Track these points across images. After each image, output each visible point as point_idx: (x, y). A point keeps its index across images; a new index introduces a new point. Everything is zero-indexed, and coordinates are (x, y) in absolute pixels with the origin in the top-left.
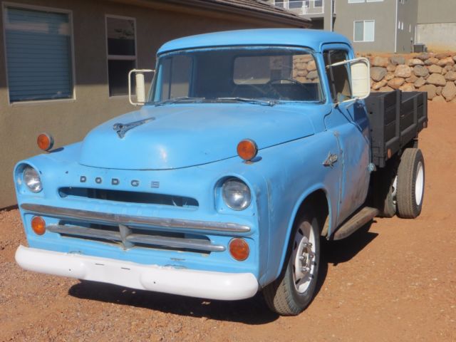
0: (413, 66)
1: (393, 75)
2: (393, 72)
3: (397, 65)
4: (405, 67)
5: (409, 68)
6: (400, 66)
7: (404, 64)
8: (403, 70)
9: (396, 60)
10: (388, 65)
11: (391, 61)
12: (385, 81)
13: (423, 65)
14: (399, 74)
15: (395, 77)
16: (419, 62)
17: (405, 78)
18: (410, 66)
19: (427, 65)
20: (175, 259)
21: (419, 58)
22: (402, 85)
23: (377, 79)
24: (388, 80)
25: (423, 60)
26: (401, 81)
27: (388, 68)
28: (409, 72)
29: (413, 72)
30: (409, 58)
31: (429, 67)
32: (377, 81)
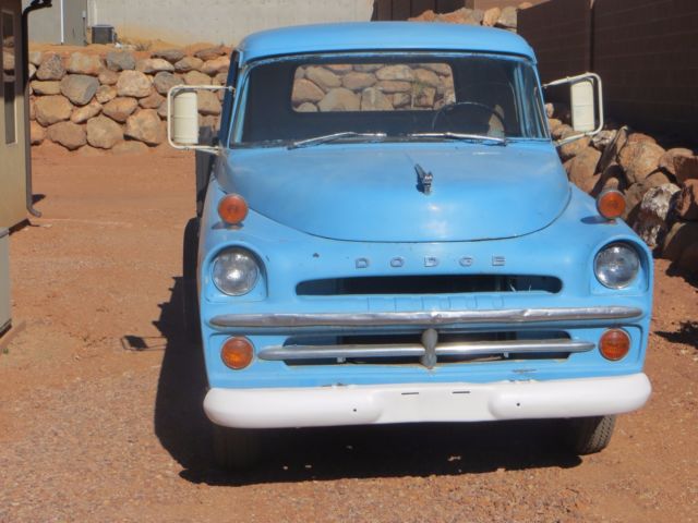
0: (153, 74)
1: (113, 93)
2: (112, 85)
3: (120, 70)
4: (137, 76)
5: (145, 77)
6: (126, 73)
7: (134, 69)
8: (133, 81)
9: (117, 62)
10: (101, 69)
11: (106, 64)
12: (97, 105)
13: (172, 72)
14: (127, 90)
15: (118, 96)
16: (166, 65)
17: (138, 98)
18: (146, 74)
19: (179, 71)
20: (521, 371)
21: (164, 58)
22: (132, 113)
23: (81, 100)
24: (104, 103)
25: (173, 61)
26: (132, 103)
27: (103, 78)
28: (147, 86)
29: (154, 86)
30: (145, 58)
31: (184, 75)
32: (79, 105)
